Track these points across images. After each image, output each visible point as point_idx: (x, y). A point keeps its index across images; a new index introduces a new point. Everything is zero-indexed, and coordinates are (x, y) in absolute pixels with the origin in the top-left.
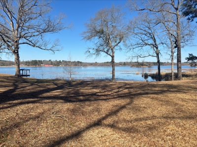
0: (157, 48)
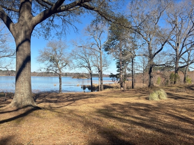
0: (90, 69)
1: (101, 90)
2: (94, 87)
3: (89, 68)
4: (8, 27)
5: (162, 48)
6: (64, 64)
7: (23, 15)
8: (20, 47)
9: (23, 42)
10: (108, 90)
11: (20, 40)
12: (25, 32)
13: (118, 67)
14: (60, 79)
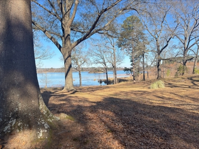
0: (106, 65)
1: (116, 83)
2: (110, 81)
3: (105, 63)
4: (60, 50)
5: (167, 44)
6: (83, 62)
7: (67, 43)
8: (67, 60)
9: (68, 57)
10: (122, 83)
11: (66, 57)
12: (69, 52)
13: (132, 61)
14: (80, 74)
